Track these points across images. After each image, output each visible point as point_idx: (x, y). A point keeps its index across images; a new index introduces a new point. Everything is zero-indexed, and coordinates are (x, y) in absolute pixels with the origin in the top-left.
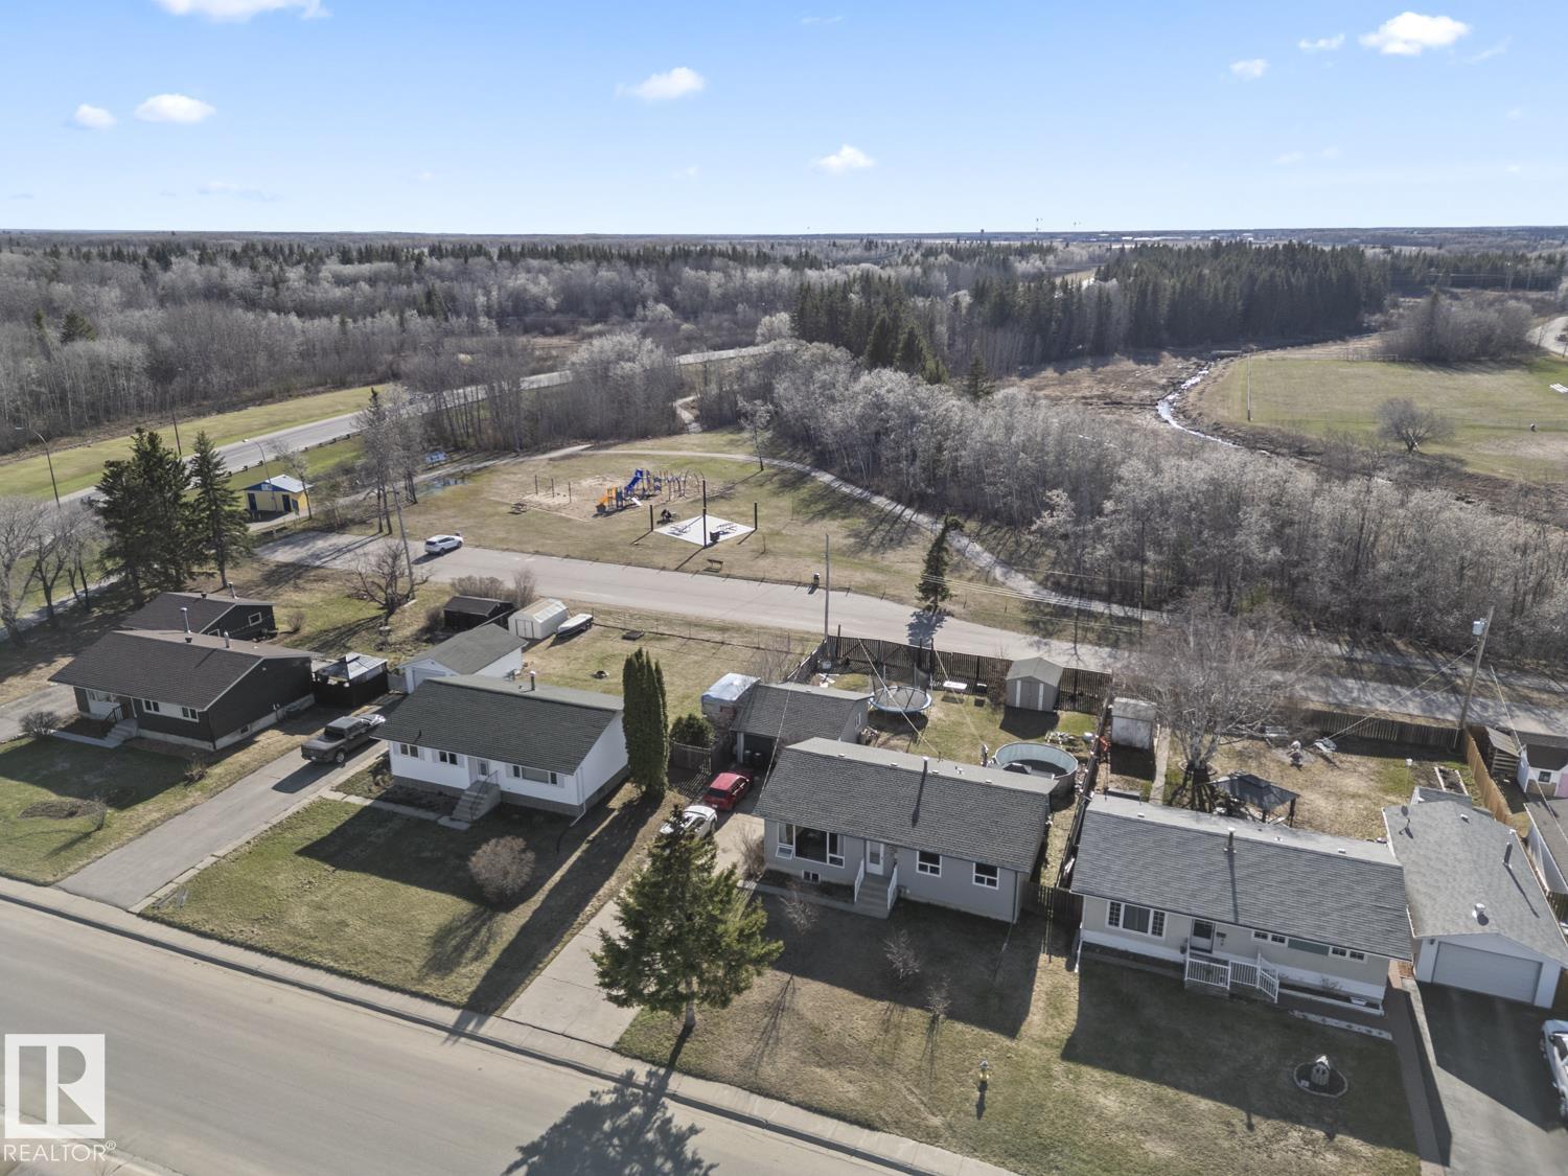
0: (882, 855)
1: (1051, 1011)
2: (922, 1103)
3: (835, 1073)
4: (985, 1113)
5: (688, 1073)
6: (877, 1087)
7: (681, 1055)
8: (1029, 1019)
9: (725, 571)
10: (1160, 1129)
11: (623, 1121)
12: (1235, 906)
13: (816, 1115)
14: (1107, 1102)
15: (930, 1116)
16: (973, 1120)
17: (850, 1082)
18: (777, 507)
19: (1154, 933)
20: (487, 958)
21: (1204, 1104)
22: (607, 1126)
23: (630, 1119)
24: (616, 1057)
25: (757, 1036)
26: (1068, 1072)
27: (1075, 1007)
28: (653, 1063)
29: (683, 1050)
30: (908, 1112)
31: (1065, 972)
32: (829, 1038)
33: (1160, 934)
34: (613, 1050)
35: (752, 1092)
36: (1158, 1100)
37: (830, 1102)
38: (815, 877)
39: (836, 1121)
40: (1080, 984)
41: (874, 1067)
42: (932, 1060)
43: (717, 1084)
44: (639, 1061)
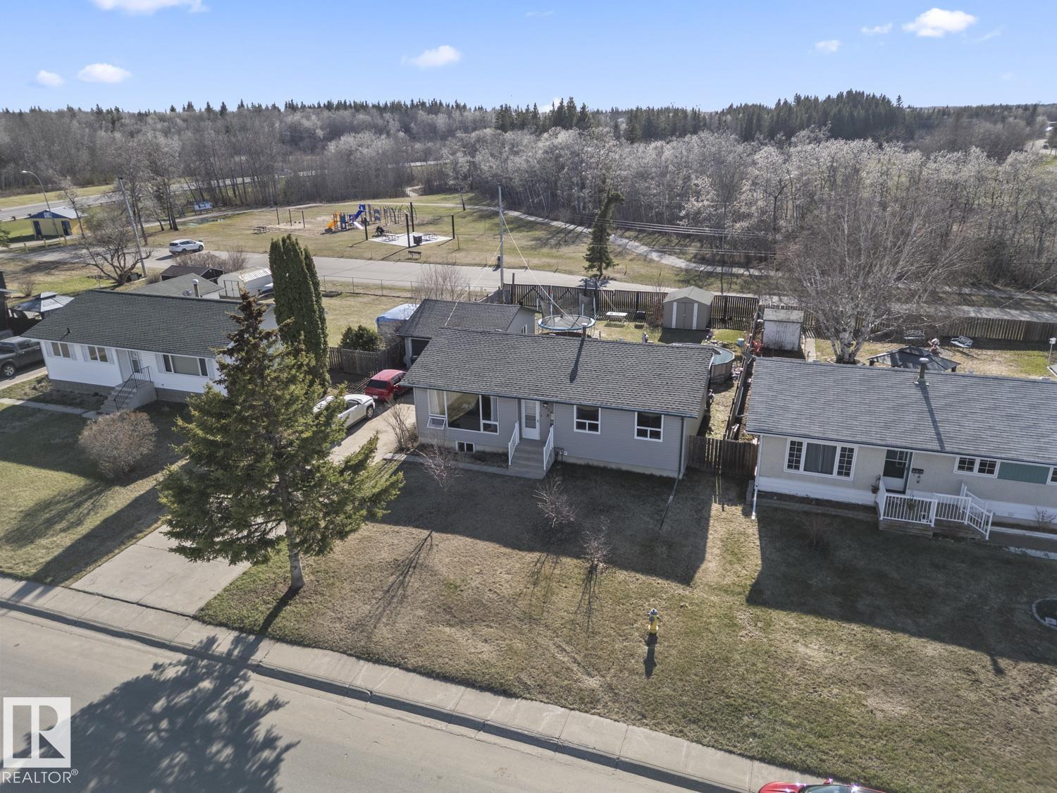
0: (538, 418)
1: (729, 557)
2: (575, 661)
3: (468, 632)
4: (656, 670)
5: (282, 639)
6: (518, 645)
7: (278, 620)
8: (703, 566)
9: (423, 259)
10: (882, 681)
11: (182, 698)
12: (938, 434)
13: (437, 682)
14: (808, 651)
15: (585, 677)
16: (640, 680)
17: (486, 641)
18: (473, 228)
19: (840, 473)
20: (79, 528)
21: (932, 649)
22: (159, 706)
23: (193, 696)
24: (196, 625)
25: (379, 594)
26: (756, 619)
27: (757, 552)
28: (241, 630)
29: (283, 614)
30: (556, 674)
31: (742, 518)
32: (465, 594)
33: (848, 474)
34: (194, 618)
35: (359, 658)
36: (874, 646)
37: (458, 666)
38: (470, 447)
39: (462, 688)
40: (760, 531)
41: (517, 623)
42: (589, 612)
43: (316, 651)
44: (223, 629)
